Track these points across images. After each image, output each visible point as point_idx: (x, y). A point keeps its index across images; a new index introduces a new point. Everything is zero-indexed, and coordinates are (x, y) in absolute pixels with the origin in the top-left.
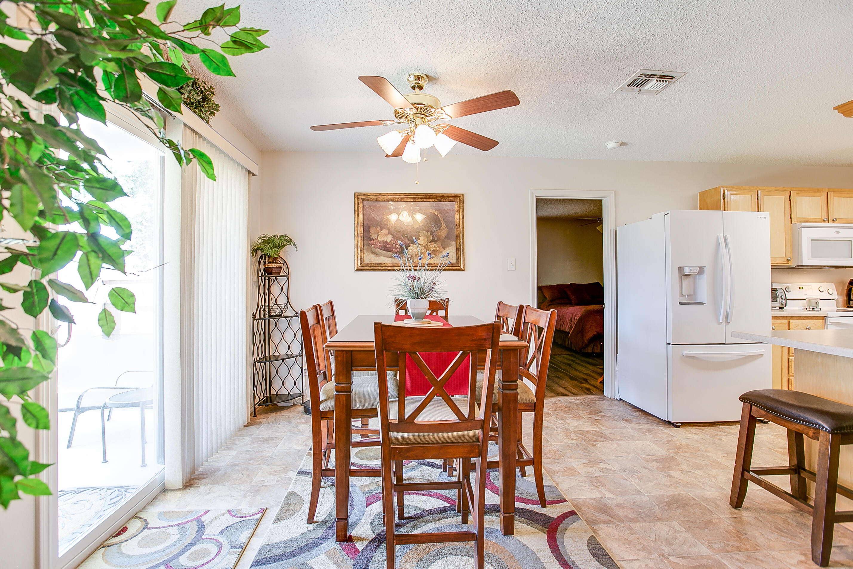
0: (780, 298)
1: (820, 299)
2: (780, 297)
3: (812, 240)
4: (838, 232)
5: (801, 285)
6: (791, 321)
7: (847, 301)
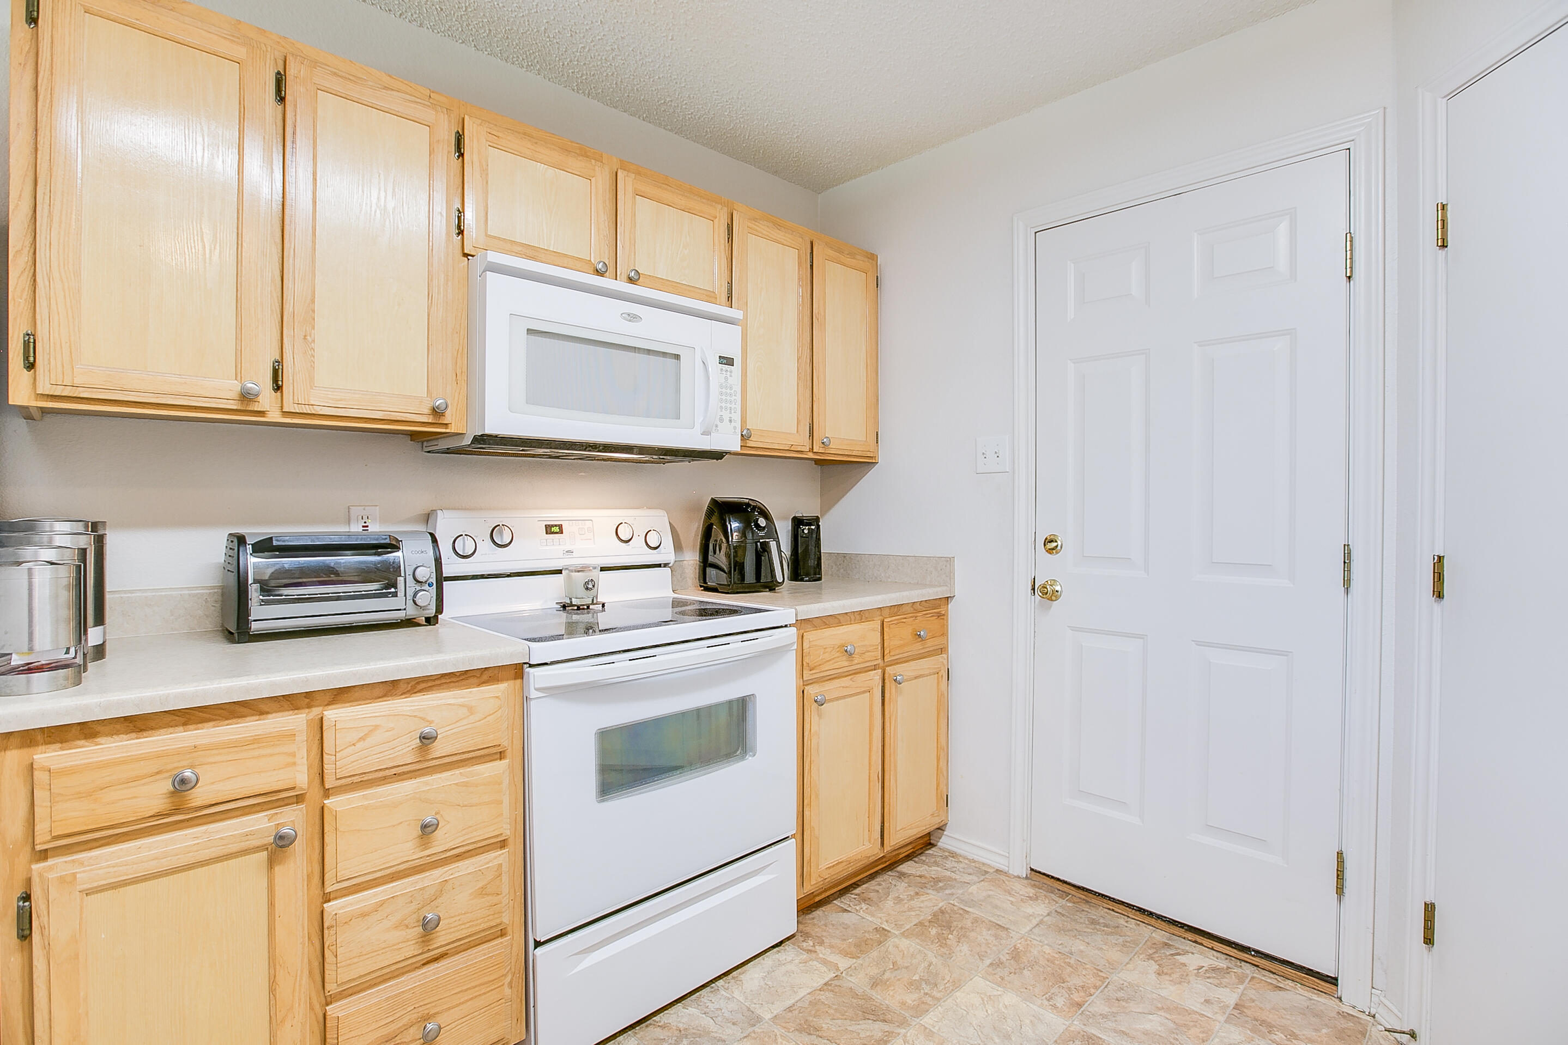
0: (410, 579)
1: (603, 569)
2: (409, 572)
3: (530, 331)
4: (633, 318)
5: (554, 516)
6: (332, 714)
7: (700, 566)
